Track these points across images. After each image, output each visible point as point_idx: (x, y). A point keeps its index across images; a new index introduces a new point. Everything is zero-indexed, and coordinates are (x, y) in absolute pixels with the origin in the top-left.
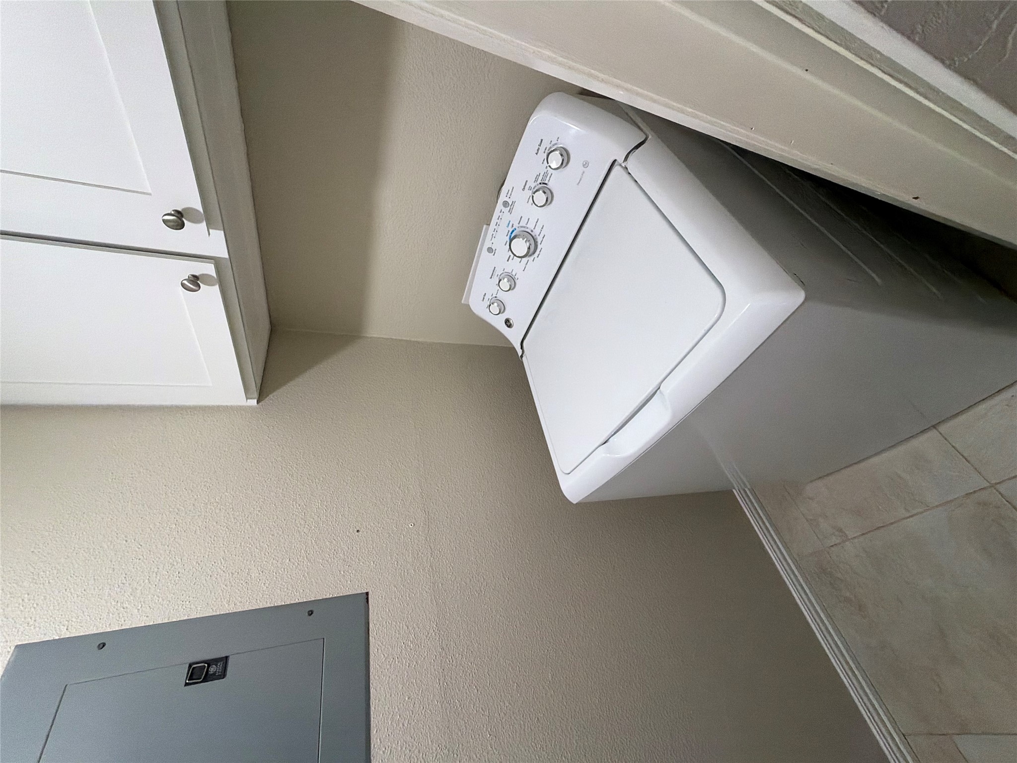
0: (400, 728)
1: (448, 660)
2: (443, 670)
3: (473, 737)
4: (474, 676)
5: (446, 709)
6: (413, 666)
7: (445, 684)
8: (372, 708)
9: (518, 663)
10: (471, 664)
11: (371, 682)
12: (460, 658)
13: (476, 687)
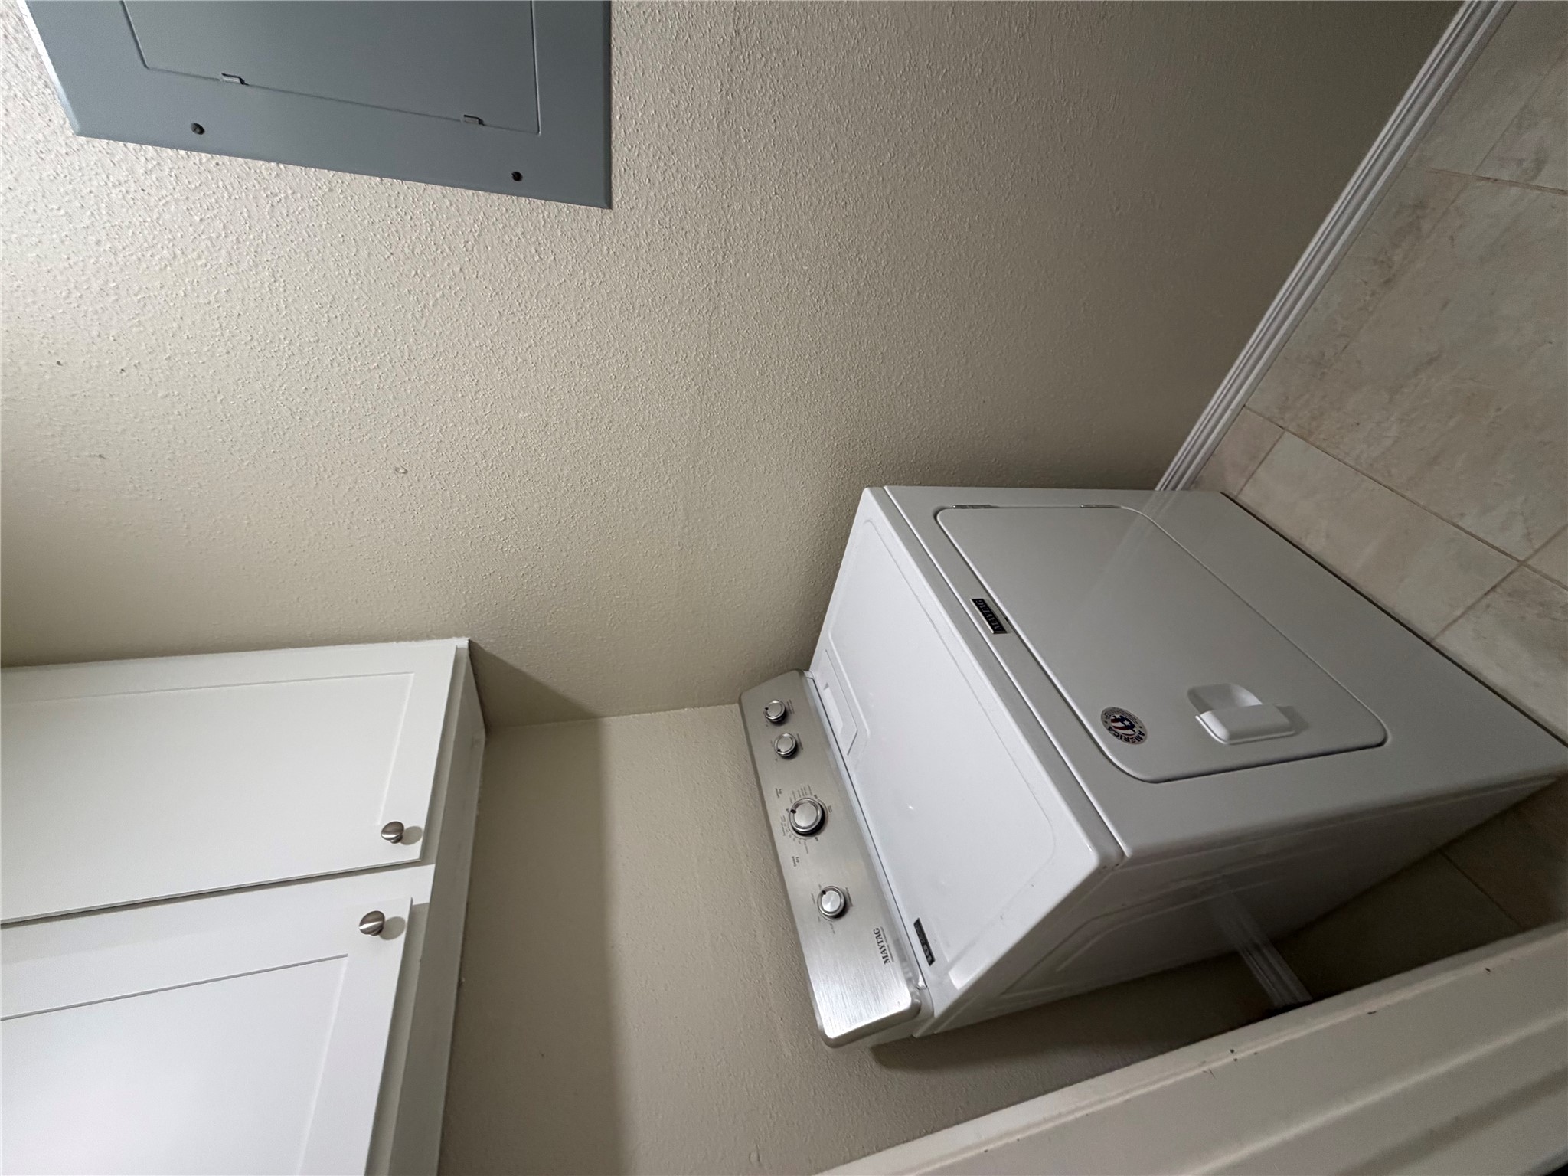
0: (655, 128)
1: (741, 57)
2: (731, 70)
3: (753, 185)
4: (777, 103)
5: (724, 133)
6: (684, 41)
7: (730, 95)
8: (615, 81)
9: (850, 116)
10: (778, 81)
11: (613, 35)
12: (763, 64)
13: (775, 121)
